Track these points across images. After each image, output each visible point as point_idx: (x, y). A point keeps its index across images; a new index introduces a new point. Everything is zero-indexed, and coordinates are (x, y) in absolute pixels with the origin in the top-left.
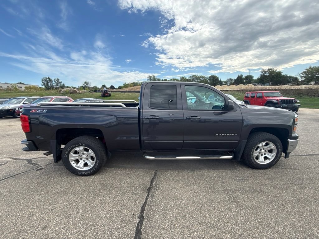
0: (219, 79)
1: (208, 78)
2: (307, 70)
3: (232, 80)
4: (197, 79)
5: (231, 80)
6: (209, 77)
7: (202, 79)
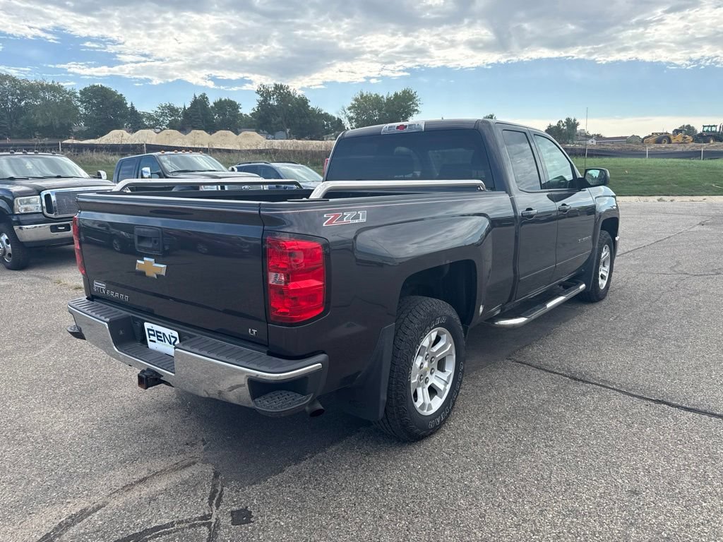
0: (129, 105)
1: (78, 95)
2: (356, 100)
3: (177, 110)
4: (23, 94)
5: (173, 110)
6: (81, 93)
7: (48, 96)
